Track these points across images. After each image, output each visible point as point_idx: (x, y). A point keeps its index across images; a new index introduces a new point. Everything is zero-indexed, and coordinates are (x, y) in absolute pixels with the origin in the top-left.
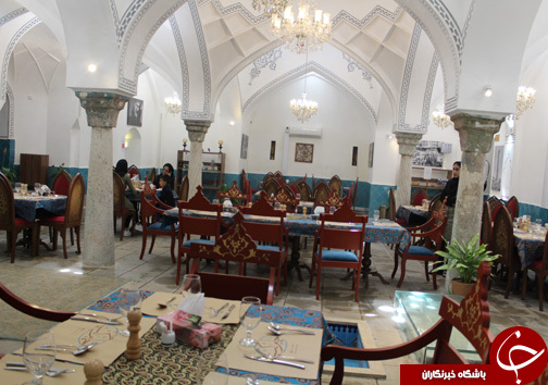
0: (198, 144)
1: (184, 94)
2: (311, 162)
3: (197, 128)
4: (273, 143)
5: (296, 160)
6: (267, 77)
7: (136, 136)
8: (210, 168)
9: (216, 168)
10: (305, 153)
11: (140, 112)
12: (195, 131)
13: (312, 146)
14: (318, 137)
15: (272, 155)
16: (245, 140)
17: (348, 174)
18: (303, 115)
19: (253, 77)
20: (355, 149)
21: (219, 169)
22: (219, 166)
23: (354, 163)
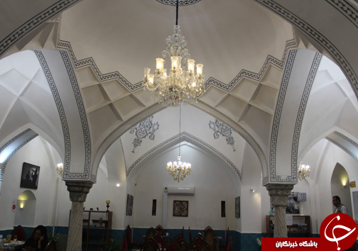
0: (79, 204)
1: (66, 157)
2: (187, 216)
3: (78, 189)
4: (155, 201)
5: (174, 215)
6: (147, 146)
7: (32, 198)
8: (98, 225)
9: (104, 225)
10: (181, 208)
11: (36, 177)
12: (75, 192)
13: (187, 202)
14: (191, 195)
15: (154, 212)
16: (130, 200)
17: (218, 225)
18: (179, 175)
19: (135, 146)
20: (223, 203)
21: (106, 226)
22: (106, 222)
23: (223, 214)
